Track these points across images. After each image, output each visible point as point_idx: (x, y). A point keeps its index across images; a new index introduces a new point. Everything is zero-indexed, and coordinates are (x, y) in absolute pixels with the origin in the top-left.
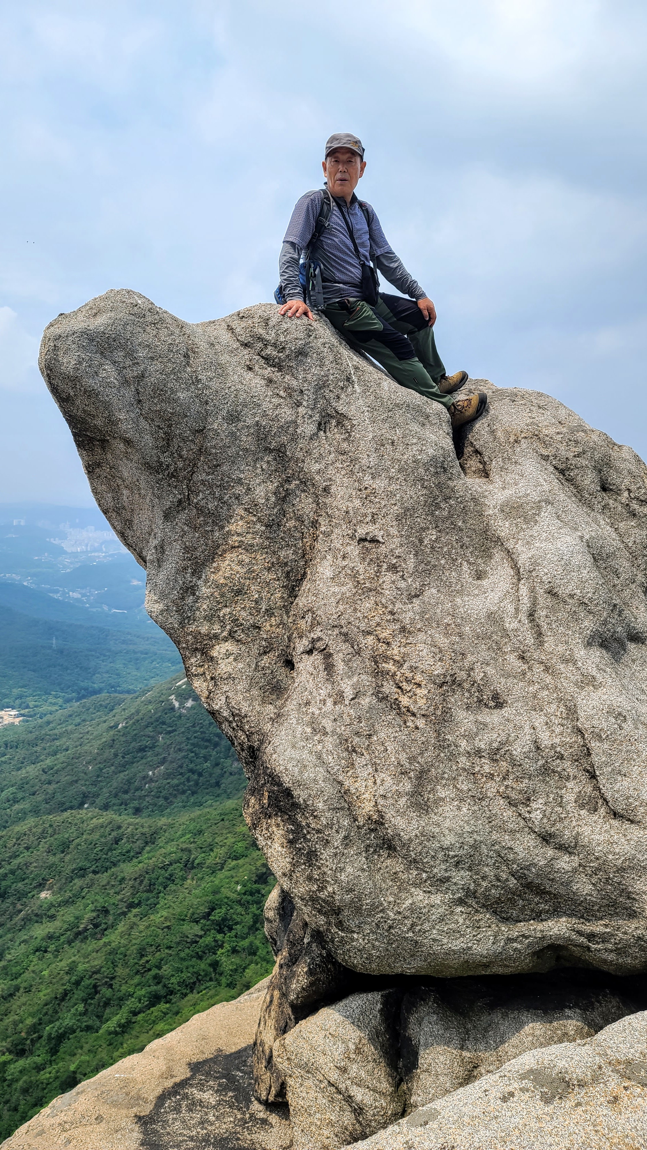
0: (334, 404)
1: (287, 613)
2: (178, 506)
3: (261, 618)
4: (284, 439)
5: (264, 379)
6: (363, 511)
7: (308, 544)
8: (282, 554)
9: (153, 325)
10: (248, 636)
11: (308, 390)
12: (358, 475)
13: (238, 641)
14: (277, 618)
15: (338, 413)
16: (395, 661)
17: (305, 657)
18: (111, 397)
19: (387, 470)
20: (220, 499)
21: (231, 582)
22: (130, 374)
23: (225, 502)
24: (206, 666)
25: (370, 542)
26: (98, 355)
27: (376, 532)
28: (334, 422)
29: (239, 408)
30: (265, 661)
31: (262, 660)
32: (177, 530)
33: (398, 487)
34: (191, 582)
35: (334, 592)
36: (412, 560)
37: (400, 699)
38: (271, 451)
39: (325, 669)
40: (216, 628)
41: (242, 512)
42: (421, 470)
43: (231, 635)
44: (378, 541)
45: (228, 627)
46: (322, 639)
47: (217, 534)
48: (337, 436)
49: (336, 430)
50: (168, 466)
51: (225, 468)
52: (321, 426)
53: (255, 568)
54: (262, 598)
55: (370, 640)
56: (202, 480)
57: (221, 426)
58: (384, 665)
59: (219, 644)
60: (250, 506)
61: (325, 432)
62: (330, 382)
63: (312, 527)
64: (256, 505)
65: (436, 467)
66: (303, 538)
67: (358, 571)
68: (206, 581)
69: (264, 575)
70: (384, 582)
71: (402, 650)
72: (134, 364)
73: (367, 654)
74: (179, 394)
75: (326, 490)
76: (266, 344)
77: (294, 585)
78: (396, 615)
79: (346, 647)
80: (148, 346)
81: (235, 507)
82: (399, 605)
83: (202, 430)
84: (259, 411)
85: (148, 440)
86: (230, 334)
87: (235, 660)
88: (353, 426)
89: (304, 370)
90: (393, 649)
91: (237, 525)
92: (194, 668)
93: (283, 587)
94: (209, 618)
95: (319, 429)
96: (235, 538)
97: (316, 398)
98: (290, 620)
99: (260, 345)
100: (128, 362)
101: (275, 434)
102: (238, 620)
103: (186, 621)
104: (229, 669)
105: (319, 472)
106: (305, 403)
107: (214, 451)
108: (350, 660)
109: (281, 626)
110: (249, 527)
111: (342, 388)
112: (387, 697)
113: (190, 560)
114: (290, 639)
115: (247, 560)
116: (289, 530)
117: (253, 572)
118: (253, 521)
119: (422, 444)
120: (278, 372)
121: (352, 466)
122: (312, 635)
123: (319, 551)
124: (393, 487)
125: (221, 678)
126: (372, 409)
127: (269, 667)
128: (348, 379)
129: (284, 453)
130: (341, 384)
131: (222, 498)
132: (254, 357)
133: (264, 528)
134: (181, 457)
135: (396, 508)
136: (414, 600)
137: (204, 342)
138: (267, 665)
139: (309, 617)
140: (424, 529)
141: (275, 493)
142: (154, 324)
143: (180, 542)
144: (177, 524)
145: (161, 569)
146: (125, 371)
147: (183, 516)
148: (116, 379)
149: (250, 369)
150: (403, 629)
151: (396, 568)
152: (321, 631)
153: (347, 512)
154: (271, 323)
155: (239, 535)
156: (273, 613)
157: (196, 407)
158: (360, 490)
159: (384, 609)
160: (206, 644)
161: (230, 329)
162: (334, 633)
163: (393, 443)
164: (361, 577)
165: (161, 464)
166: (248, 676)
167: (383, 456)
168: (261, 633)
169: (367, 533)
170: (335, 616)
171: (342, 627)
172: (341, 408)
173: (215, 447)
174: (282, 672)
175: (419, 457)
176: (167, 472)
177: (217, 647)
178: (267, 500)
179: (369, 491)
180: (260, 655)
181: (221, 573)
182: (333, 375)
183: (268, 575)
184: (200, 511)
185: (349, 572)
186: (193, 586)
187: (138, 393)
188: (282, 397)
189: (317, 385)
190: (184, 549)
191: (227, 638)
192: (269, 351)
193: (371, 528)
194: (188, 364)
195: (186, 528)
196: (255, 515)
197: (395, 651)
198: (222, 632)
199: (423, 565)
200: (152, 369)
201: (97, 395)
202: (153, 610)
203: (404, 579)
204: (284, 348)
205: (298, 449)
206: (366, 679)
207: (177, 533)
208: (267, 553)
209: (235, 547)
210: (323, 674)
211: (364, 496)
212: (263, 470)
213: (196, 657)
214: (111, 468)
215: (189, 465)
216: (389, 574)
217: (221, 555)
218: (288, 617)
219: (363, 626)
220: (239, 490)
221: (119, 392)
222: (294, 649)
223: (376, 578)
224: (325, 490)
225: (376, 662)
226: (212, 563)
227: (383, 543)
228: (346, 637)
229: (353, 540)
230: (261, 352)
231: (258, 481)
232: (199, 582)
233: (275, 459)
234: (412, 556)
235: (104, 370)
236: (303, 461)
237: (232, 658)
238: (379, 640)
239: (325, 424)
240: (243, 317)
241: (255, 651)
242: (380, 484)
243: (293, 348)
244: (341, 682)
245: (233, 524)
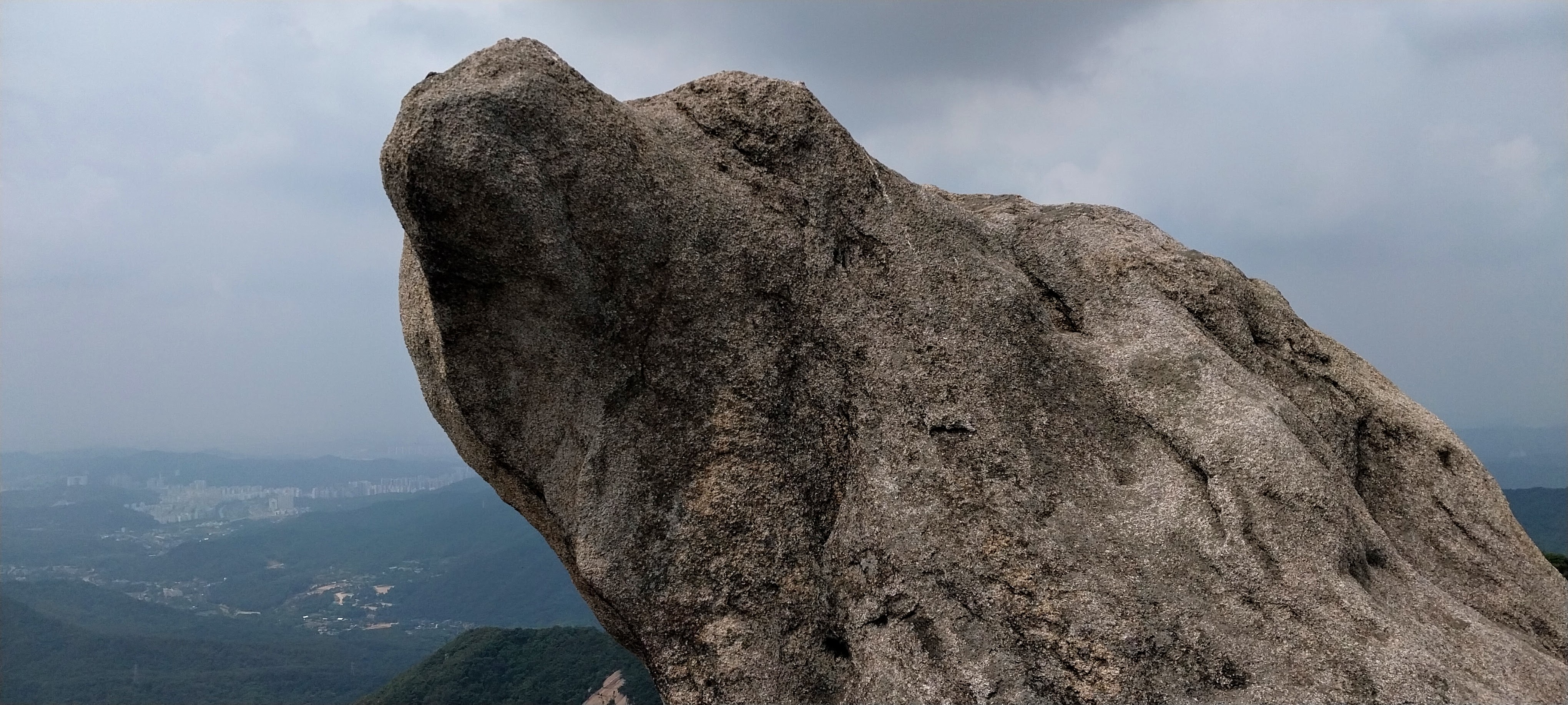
0: (857, 222)
1: (818, 559)
2: (627, 389)
3: (778, 569)
4: (787, 277)
5: (748, 184)
6: (932, 383)
7: (834, 443)
8: (796, 460)
9: (582, 95)
10: (759, 603)
11: (816, 200)
12: (911, 328)
13: (743, 612)
14: (803, 569)
15: (864, 236)
16: (1049, 623)
17: (872, 630)
18: (530, 207)
19: (956, 319)
20: (694, 376)
21: (723, 512)
22: (556, 171)
23: (701, 381)
24: (694, 662)
25: (949, 431)
26: (508, 138)
27: (960, 416)
28: (857, 250)
29: (716, 229)
30: (793, 644)
31: (787, 642)
32: (626, 430)
33: (977, 345)
34: (654, 516)
35: (912, 516)
36: (1027, 458)
37: (1076, 688)
38: (766, 296)
39: (924, 648)
40: (705, 595)
41: (731, 397)
42: (1004, 318)
43: (731, 603)
44: (964, 430)
45: (725, 590)
46: (906, 596)
47: (691, 433)
48: (866, 271)
49: (862, 262)
50: (612, 323)
51: (699, 325)
52: (839, 256)
53: (760, 486)
54: (775, 536)
55: (996, 591)
56: (663, 345)
57: (692, 257)
58: (1032, 632)
59: (712, 621)
60: (741, 386)
61: (844, 266)
62: (847, 188)
63: (838, 415)
64: (751, 383)
65: (1023, 314)
66: (823, 434)
67: (944, 479)
68: (681, 513)
69: (774, 497)
70: (993, 494)
71: (1057, 604)
72: (561, 155)
73: (995, 615)
74: (630, 205)
75: (860, 354)
76: (747, 131)
77: (817, 513)
78: (1030, 547)
79: (952, 607)
80: (581, 127)
81: (717, 387)
82: (1028, 531)
83: (664, 264)
84: (747, 234)
85: (583, 280)
86: (684, 117)
87: (745, 646)
88: (890, 254)
89: (809, 170)
90: (1041, 603)
91: (724, 417)
92: (670, 668)
93: (804, 515)
94: (691, 578)
95: (836, 262)
96: (723, 438)
97: (828, 213)
98: (826, 570)
99: (737, 132)
100: (553, 153)
101: (773, 268)
102: (741, 575)
103: (652, 586)
104: (737, 663)
105: (845, 327)
106: (812, 220)
107: (683, 296)
108: (964, 629)
109: (812, 582)
110: (743, 420)
111: (867, 197)
112: (1052, 685)
113: (650, 479)
114: (832, 601)
115: (746, 475)
116: (803, 421)
117: (757, 492)
118: (748, 409)
119: (997, 279)
120: (768, 173)
121: (897, 316)
122: (886, 590)
123: (862, 452)
124: (971, 345)
125: (727, 680)
126: (914, 229)
127: (800, 655)
128: (874, 184)
129: (788, 299)
130: (865, 191)
131: (697, 374)
132: (728, 151)
133: (767, 420)
134: (631, 306)
135: (981, 377)
136: (1047, 521)
137: (649, 127)
138: (797, 651)
139: (871, 563)
140: (1029, 408)
141: (777, 364)
142: (582, 93)
143: (632, 450)
144: (626, 419)
145: (603, 498)
146: (548, 166)
147: (633, 406)
148: (538, 177)
149: (723, 169)
150: (1047, 570)
151: (1003, 470)
152: (903, 582)
153: (904, 387)
154: (750, 100)
155: (727, 432)
156: (796, 560)
157: (654, 227)
158: (919, 351)
159: (1008, 538)
160: (689, 623)
161: (682, 108)
162: (928, 584)
163: (954, 278)
164: (953, 488)
165: (602, 318)
166: (772, 672)
167: (944, 298)
168: (781, 595)
169: (945, 418)
170: (927, 556)
171: (941, 573)
172: (868, 227)
173: (684, 290)
174: (824, 662)
175: (997, 299)
176: (610, 333)
177: (710, 627)
178: (768, 374)
179: (935, 352)
180: (784, 633)
181: (704, 498)
182: (851, 177)
183: (779, 496)
184: (664, 396)
185: (929, 481)
186: (658, 523)
187: (568, 203)
188: (778, 212)
189: (828, 193)
190: (640, 461)
191: (725, 608)
192: (752, 140)
193: (951, 409)
194: (637, 159)
195: (641, 426)
196: (750, 400)
197: (1046, 606)
198: (715, 599)
199: (1042, 463)
200: (589, 163)
201: (509, 204)
202: (594, 569)
203: (1021, 488)
204: (776, 136)
205: (809, 293)
206: (1006, 659)
207: (626, 434)
208: (774, 460)
209: (723, 453)
210: (921, 658)
211: (929, 360)
212: (756, 327)
213: (671, 648)
215: (644, 321)
216: (997, 481)
217: (701, 468)
218: (821, 566)
219: (979, 568)
220: (724, 359)
221: (543, 200)
222: (847, 617)
223: (976, 488)
224: (858, 354)
225: (1016, 629)
226: (687, 482)
227: (974, 433)
228: (951, 590)
229: (921, 430)
230: (738, 142)
231: (750, 345)
232: (671, 516)
233: (773, 309)
234: (1024, 450)
235: (520, 162)
236: (818, 311)
237: (738, 644)
238: (1012, 590)
239: (843, 252)
240: (701, 90)
241: (775, 628)
242: (948, 340)
243: (791, 136)
244: (959, 667)
245: (716, 415)
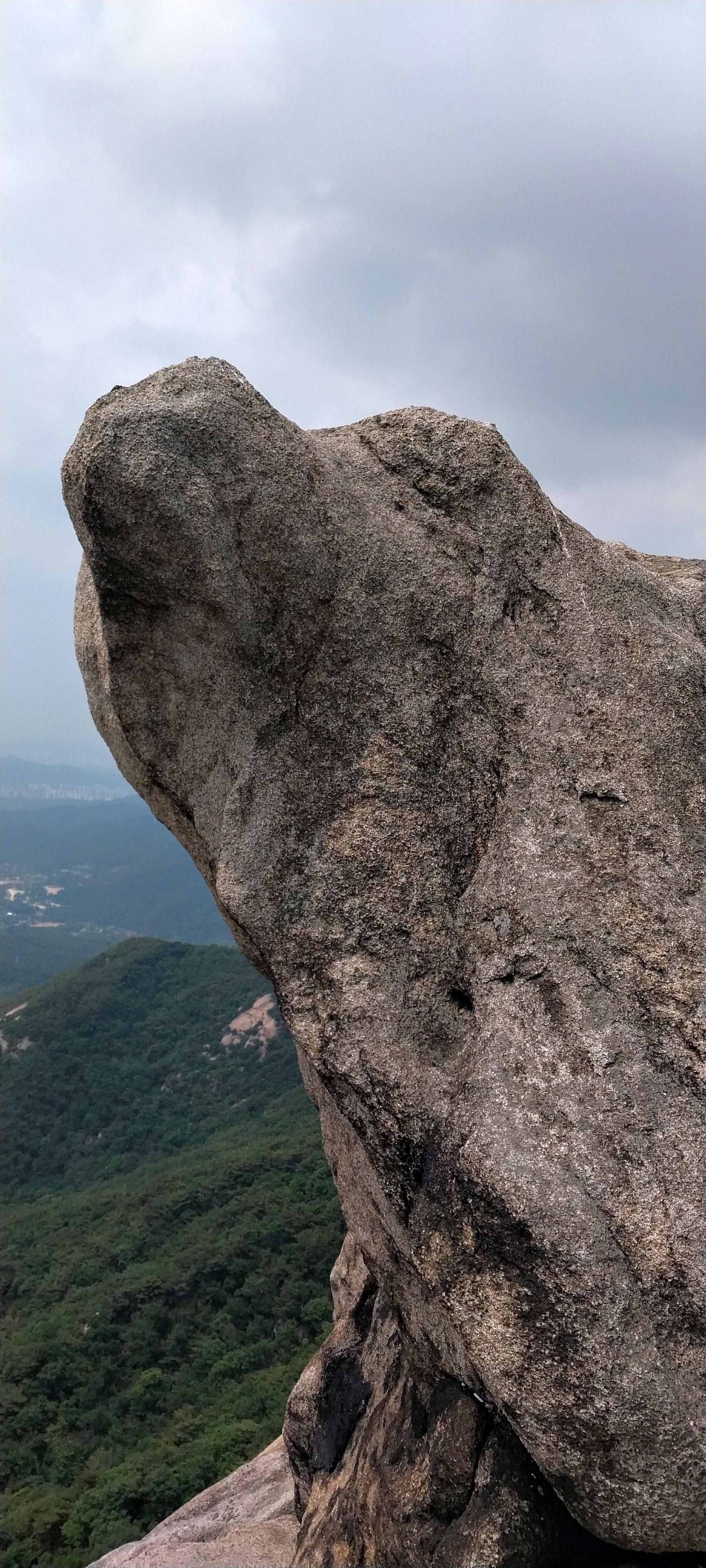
0: (531, 574)
1: (452, 911)
2: (280, 723)
3: (411, 916)
4: (452, 625)
5: (423, 526)
6: (588, 747)
7: (482, 798)
8: (441, 812)
9: (264, 421)
10: (389, 947)
11: (492, 548)
12: (574, 690)
13: (371, 954)
14: (436, 919)
15: (537, 590)
16: (678, 1002)
17: (498, 986)
18: (201, 531)
19: (622, 685)
20: (347, 716)
21: (362, 854)
22: (231, 497)
23: (354, 722)
24: (319, 996)
25: (601, 799)
26: (186, 458)
27: (613, 784)
28: (529, 604)
29: (385, 570)
30: (418, 990)
31: (413, 988)
32: (275, 763)
33: (642, 713)
34: (295, 850)
35: (552, 880)
36: (677, 834)
37: (696, 1068)
38: (429, 643)
39: (547, 1010)
40: (337, 933)
41: (382, 742)
42: (674, 688)
43: (361, 945)
44: (616, 799)
45: (357, 930)
46: (535, 958)
47: (339, 773)
48: (535, 626)
49: (532, 617)
50: (271, 656)
51: (358, 666)
52: (509, 608)
53: (401, 833)
54: (412, 884)
55: (628, 964)
56: (320, 683)
57: (358, 597)
58: (658, 1008)
59: (341, 958)
60: (392, 731)
61: (513, 618)
62: (526, 538)
63: (489, 771)
64: (403, 730)
65: (694, 685)
66: (472, 788)
67: (588, 847)
68: (321, 851)
69: (414, 845)
70: (637, 867)
71: (688, 983)
72: (237, 481)
73: (624, 987)
74: (301, 538)
75: (517, 711)
76: (429, 470)
77: (457, 866)
78: (668, 924)
79: (581, 975)
80: (259, 453)
81: (369, 731)
82: (668, 908)
83: (329, 601)
84: (416, 577)
85: (245, 611)
86: (366, 451)
87: (371, 986)
88: (562, 611)
89: (487, 516)
90: (672, 981)
91: (373, 761)
92: (296, 998)
93: (443, 867)
94: (325, 914)
95: (505, 614)
96: (370, 782)
97: (503, 563)
98: (459, 923)
99: (418, 470)
100: (229, 477)
101: (438, 616)
102: (373, 918)
103: (287, 917)
104: (362, 1002)
105: (506, 682)
106: (485, 569)
107: (345, 636)
108: (590, 997)
109: (443, 933)
110: (392, 766)
111: (545, 550)
112: (672, 1063)
113: (294, 814)
114: (462, 954)
115: (389, 820)
116: (452, 773)
117: (398, 839)
118: (398, 755)
119: (672, 647)
120: (445, 516)
121: (561, 676)
122: (516, 950)
123: (509, 810)
124: (635, 712)
125: (349, 1017)
126: (591, 587)
127: (424, 1002)
128: (554, 536)
129: (451, 648)
130: (544, 543)
131: (351, 715)
132: (407, 490)
133: (416, 768)
134: (292, 642)
135: (641, 746)
136: (690, 899)
137: (330, 459)
138: (422, 998)
139: (504, 921)
140: (687, 784)
141: (432, 713)
142: (265, 418)
143: (279, 784)
144: (276, 753)
145: (247, 827)
146: (223, 491)
147: (285, 740)
148: (211, 502)
149: (400, 508)
150: (682, 948)
151: (651, 844)
152: (534, 943)
153: (559, 749)
154: (435, 438)
155: (375, 776)
156: (430, 910)
157: (323, 562)
158: (580, 714)
159: (646, 913)
160: (319, 958)
161: (366, 442)
162: (559, 949)
163: (626, 642)
164: (596, 857)
165: (261, 651)
166: (394, 1015)
167: (613, 662)
168: (411, 942)
169: (597, 785)
170: (561, 921)
171: (574, 939)
172: (542, 581)
173: (345, 630)
174: (447, 1012)
175: (669, 668)
176: (269, 665)
177: (338, 964)
178: (422, 722)
179: (595, 716)
180: (410, 979)
181: (345, 838)
182: (531, 527)
183: (420, 845)
184: (316, 733)
185: (572, 847)
186: (298, 858)
187: (239, 530)
188: (451, 557)
189: (506, 542)
190: (286, 795)
191: (354, 948)
192: (433, 481)
193: (603, 777)
194: (312, 491)
195: (290, 761)
196: (401, 746)
197: (676, 984)
198: (346, 938)
199: (694, 842)
200: (264, 491)
201: (180, 526)
202: (232, 895)
203: (667, 863)
204: (457, 478)
205: (474, 644)
206: (629, 1032)
207: (275, 768)
208: (419, 809)
209: (368, 797)
210: (543, 1020)
211: (589, 724)
212: (415, 673)
213: (299, 979)
214: (156, 655)
215: (303, 657)
216: (643, 854)
217: (345, 809)
218: (455, 918)
219: (613, 940)
220: (378, 703)
221: (214, 525)
222: (474, 972)
223: (621, 860)
224: (516, 712)
225: (643, 1003)
226: (330, 821)
227: (626, 803)
228: (581, 957)
229: (571, 795)
230: (418, 481)
231: (407, 691)
232: (311, 853)
233: (435, 658)
234: (675, 826)
235: (195, 484)
236: (480, 663)
237: (364, 984)
238: (643, 964)
239: (513, 605)
240: (387, 424)
241: (402, 973)
242: (611, 706)
243: (473, 479)
244: (579, 1034)
245: (366, 758)
